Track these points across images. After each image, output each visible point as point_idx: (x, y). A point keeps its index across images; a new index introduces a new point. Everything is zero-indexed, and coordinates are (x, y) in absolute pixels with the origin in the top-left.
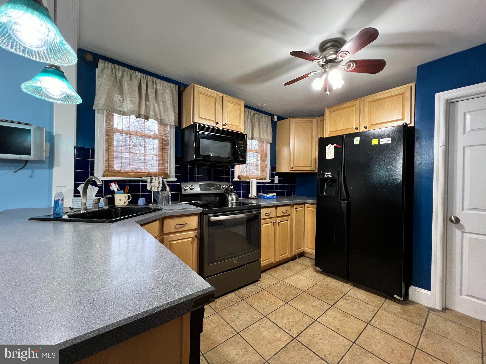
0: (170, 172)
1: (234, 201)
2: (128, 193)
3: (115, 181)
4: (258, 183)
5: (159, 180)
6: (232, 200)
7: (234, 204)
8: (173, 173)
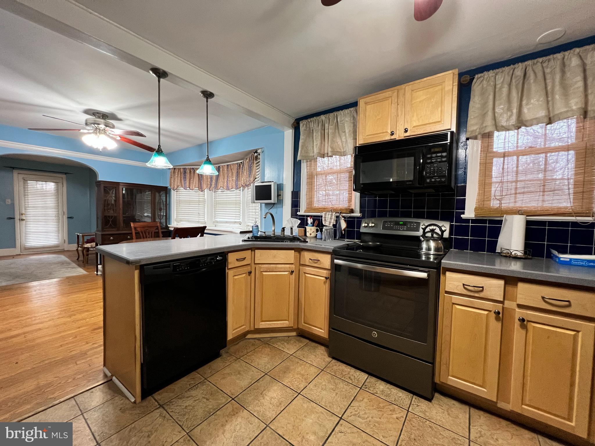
0: (355, 206)
1: (432, 252)
2: (316, 226)
3: (311, 216)
4: (529, 223)
5: (332, 215)
6: (429, 249)
7: (432, 257)
8: (358, 207)
